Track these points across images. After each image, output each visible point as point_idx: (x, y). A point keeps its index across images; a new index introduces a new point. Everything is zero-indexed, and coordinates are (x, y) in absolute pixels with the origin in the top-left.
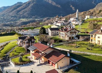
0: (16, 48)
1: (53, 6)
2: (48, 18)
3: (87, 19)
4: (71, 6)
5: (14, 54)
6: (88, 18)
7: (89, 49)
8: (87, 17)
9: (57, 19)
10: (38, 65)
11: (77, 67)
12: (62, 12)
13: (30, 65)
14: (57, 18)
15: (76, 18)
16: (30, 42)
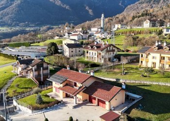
0: (15, 80)
1: (58, 6)
2: (48, 26)
3: (117, 30)
4: (87, 8)
5: (16, 91)
6: (118, 28)
7: (146, 76)
8: (116, 26)
9: (66, 28)
10: (75, 107)
11: (141, 105)
12: (72, 17)
13: (60, 108)
14: (67, 26)
15: (101, 28)
16: (42, 68)
